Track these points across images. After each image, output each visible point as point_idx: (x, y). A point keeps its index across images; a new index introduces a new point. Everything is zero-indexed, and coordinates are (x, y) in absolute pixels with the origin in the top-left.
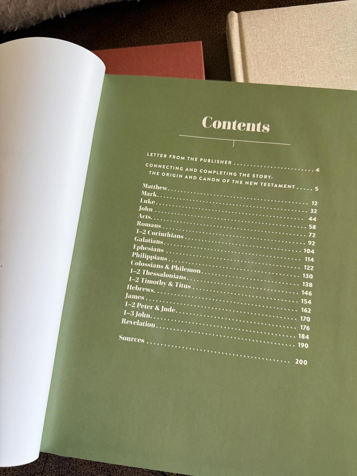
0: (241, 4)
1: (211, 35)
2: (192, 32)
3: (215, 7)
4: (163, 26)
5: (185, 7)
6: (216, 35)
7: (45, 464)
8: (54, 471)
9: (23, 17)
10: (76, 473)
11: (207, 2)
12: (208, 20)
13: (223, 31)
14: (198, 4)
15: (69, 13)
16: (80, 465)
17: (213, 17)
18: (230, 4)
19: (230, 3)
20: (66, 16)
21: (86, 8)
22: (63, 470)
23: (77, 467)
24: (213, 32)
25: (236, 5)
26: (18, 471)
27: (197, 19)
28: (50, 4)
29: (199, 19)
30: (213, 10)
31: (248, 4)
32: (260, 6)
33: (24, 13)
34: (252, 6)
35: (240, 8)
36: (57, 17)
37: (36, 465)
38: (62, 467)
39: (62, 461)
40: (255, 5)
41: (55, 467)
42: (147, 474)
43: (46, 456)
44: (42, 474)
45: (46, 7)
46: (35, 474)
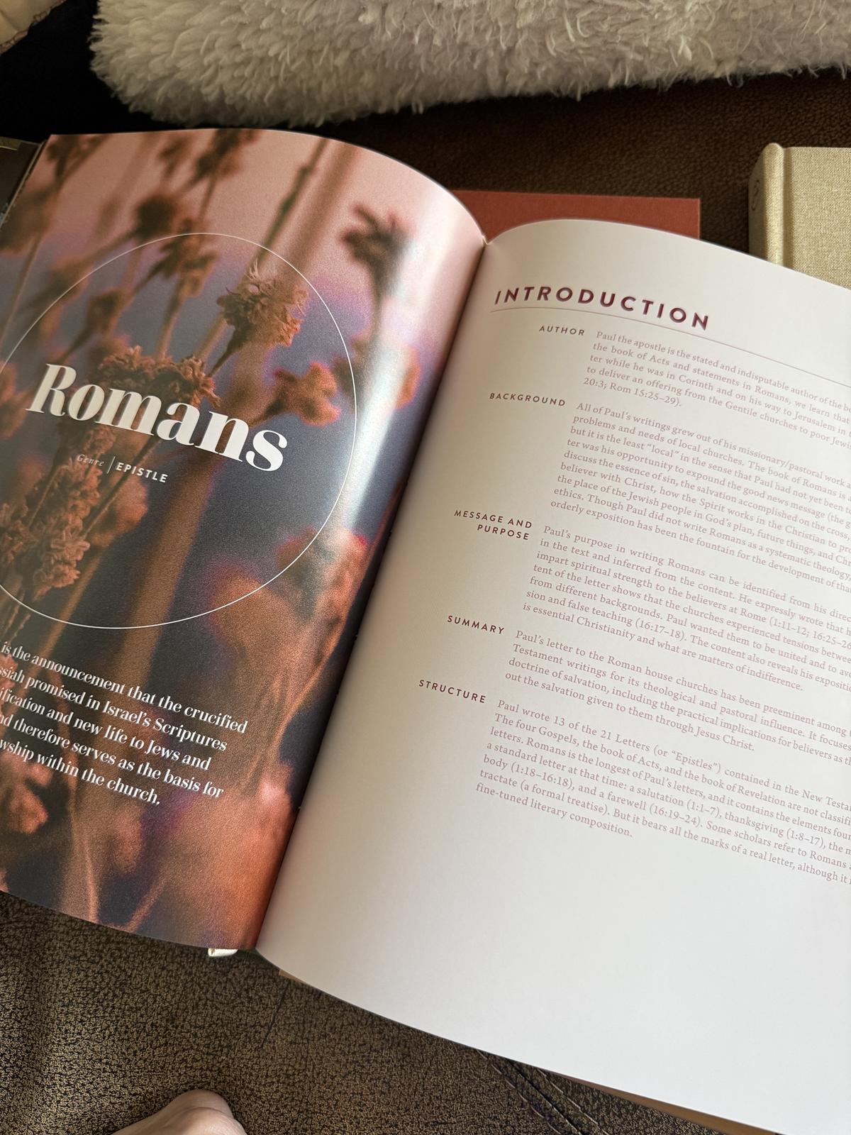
0: (786, 129)
1: (714, 185)
2: (676, 176)
3: (730, 129)
4: (617, 156)
5: (668, 123)
6: (726, 188)
7: (278, 1009)
8: (293, 1028)
9: (342, 103)
10: (340, 1039)
11: (714, 118)
12: (711, 156)
13: (741, 179)
14: (694, 121)
15: (432, 106)
16: (349, 1025)
17: (723, 151)
18: (764, 126)
19: (762, 124)
20: (424, 111)
22: (312, 1029)
23: (342, 1025)
24: (719, 181)
25: (775, 129)
26: (223, 1011)
27: (690, 149)
29: (693, 149)
30: (725, 136)
31: (801, 131)
32: (826, 137)
33: (349, 95)
34: (809, 136)
36: (405, 110)
37: (260, 1008)
38: (311, 1022)
39: (312, 1011)
40: (815, 134)
41: (296, 1019)
42: (486, 1066)
43: (281, 993)
44: (270, 1028)
45: (393, 91)
46: (254, 1026)
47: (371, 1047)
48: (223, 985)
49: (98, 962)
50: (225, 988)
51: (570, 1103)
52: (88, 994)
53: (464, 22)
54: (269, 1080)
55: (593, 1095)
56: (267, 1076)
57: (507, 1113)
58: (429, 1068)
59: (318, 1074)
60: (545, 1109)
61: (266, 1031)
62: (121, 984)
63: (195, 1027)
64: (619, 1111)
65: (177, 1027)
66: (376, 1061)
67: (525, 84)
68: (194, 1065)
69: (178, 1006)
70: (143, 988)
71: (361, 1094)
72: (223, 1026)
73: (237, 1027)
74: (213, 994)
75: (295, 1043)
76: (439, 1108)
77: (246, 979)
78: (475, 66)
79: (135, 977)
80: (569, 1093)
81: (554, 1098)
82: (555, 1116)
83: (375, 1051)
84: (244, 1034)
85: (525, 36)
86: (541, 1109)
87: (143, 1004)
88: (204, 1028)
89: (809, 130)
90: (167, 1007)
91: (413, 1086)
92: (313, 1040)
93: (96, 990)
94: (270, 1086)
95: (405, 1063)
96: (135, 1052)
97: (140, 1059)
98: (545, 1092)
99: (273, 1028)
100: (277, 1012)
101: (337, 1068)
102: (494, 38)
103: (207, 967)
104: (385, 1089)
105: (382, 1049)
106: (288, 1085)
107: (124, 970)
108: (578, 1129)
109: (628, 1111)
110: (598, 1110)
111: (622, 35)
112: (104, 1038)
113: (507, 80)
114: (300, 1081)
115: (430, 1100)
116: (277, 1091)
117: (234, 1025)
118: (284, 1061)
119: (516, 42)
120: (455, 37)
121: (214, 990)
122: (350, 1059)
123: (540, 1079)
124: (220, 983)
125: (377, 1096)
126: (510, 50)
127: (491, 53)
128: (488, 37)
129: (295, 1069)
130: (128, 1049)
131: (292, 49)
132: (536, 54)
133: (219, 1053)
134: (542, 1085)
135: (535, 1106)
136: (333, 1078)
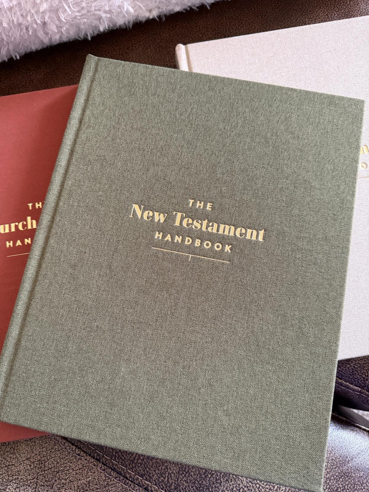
5: (136, 43)
11: (156, 37)
12: (158, 54)
13: (173, 62)
14: (147, 39)
15: (22, 55)
17: (163, 51)
18: (178, 37)
19: (177, 36)
20: (20, 58)
21: (39, 49)
25: (183, 38)
27: (148, 53)
28: (3, 48)
29: (149, 53)
30: (163, 44)
31: (195, 36)
32: (206, 37)
35: (188, 40)
36: (11, 59)
40: (202, 36)
53: (15, 13)
67: (61, 37)
78: (30, 33)
85: (48, 15)
89: (199, 35)
102: (32, 19)
111: (95, 6)
113: (50, 37)
119: (44, 19)
120: (13, 21)
126: (44, 24)
127: (35, 26)
128: (29, 18)
132: (57, 22)
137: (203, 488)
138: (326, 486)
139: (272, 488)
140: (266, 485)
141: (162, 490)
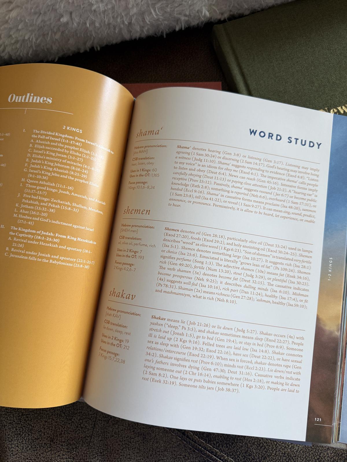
4: (185, 60)
7: (93, 429)
8: (100, 435)
9: (64, 51)
10: (119, 436)
15: (103, 47)
16: (122, 431)
20: (100, 49)
22: (108, 434)
23: (119, 432)
26: (72, 434)
28: (89, 41)
33: (65, 48)
37: (86, 430)
38: (107, 431)
39: (107, 427)
41: (101, 431)
42: (175, 437)
43: (93, 423)
44: (91, 437)
45: (85, 43)
46: (85, 437)
47: (131, 437)
48: (71, 424)
49: (20, 424)
50: (71, 425)
51: (208, 446)
52: (18, 436)
53: (107, 15)
54: (94, 456)
55: (216, 441)
56: (93, 455)
57: (185, 453)
58: (154, 441)
59: (112, 450)
60: (199, 449)
61: (90, 438)
62: (30, 430)
63: (62, 442)
64: (227, 445)
65: (54, 443)
66: (134, 442)
67: (141, 34)
68: (63, 457)
69: (54, 435)
70: (39, 431)
71: (130, 455)
72: (72, 440)
73: (79, 439)
74: (67, 428)
75: (102, 440)
76: (159, 455)
77: (79, 420)
78: (117, 32)
79: (36, 427)
80: (207, 442)
81: (202, 445)
82: (203, 451)
83: (132, 438)
84: (82, 441)
85: (135, 17)
86: (197, 449)
87: (40, 436)
88: (65, 442)
90: (50, 436)
91: (149, 448)
92: (109, 438)
93: (21, 434)
94: (95, 458)
95: (144, 441)
96: (40, 455)
97: (42, 457)
98: (198, 443)
99: (92, 437)
100: (93, 430)
101: (119, 447)
102: (121, 20)
103: (63, 419)
104: (138, 451)
105: (135, 437)
106: (102, 456)
107: (31, 425)
108: (212, 454)
109: (230, 445)
110: (219, 446)
111: (177, 11)
112: (27, 451)
113: (132, 34)
114: (106, 454)
115: (156, 452)
116: (98, 459)
117: (77, 439)
118: (99, 448)
119: (131, 20)
120: (105, 21)
121: (67, 427)
122: (124, 443)
123: (196, 439)
124: (69, 424)
125: (136, 454)
126: (130, 23)
127: (122, 26)
128: (119, 20)
129: (104, 450)
130: (37, 453)
131: (35, 35)
132: (141, 23)
133: (72, 451)
134: (197, 441)
135: (195, 449)
136: (118, 451)
137: (230, 439)
138: (332, 451)
139: (287, 447)
140: (282, 444)
141: (196, 436)
